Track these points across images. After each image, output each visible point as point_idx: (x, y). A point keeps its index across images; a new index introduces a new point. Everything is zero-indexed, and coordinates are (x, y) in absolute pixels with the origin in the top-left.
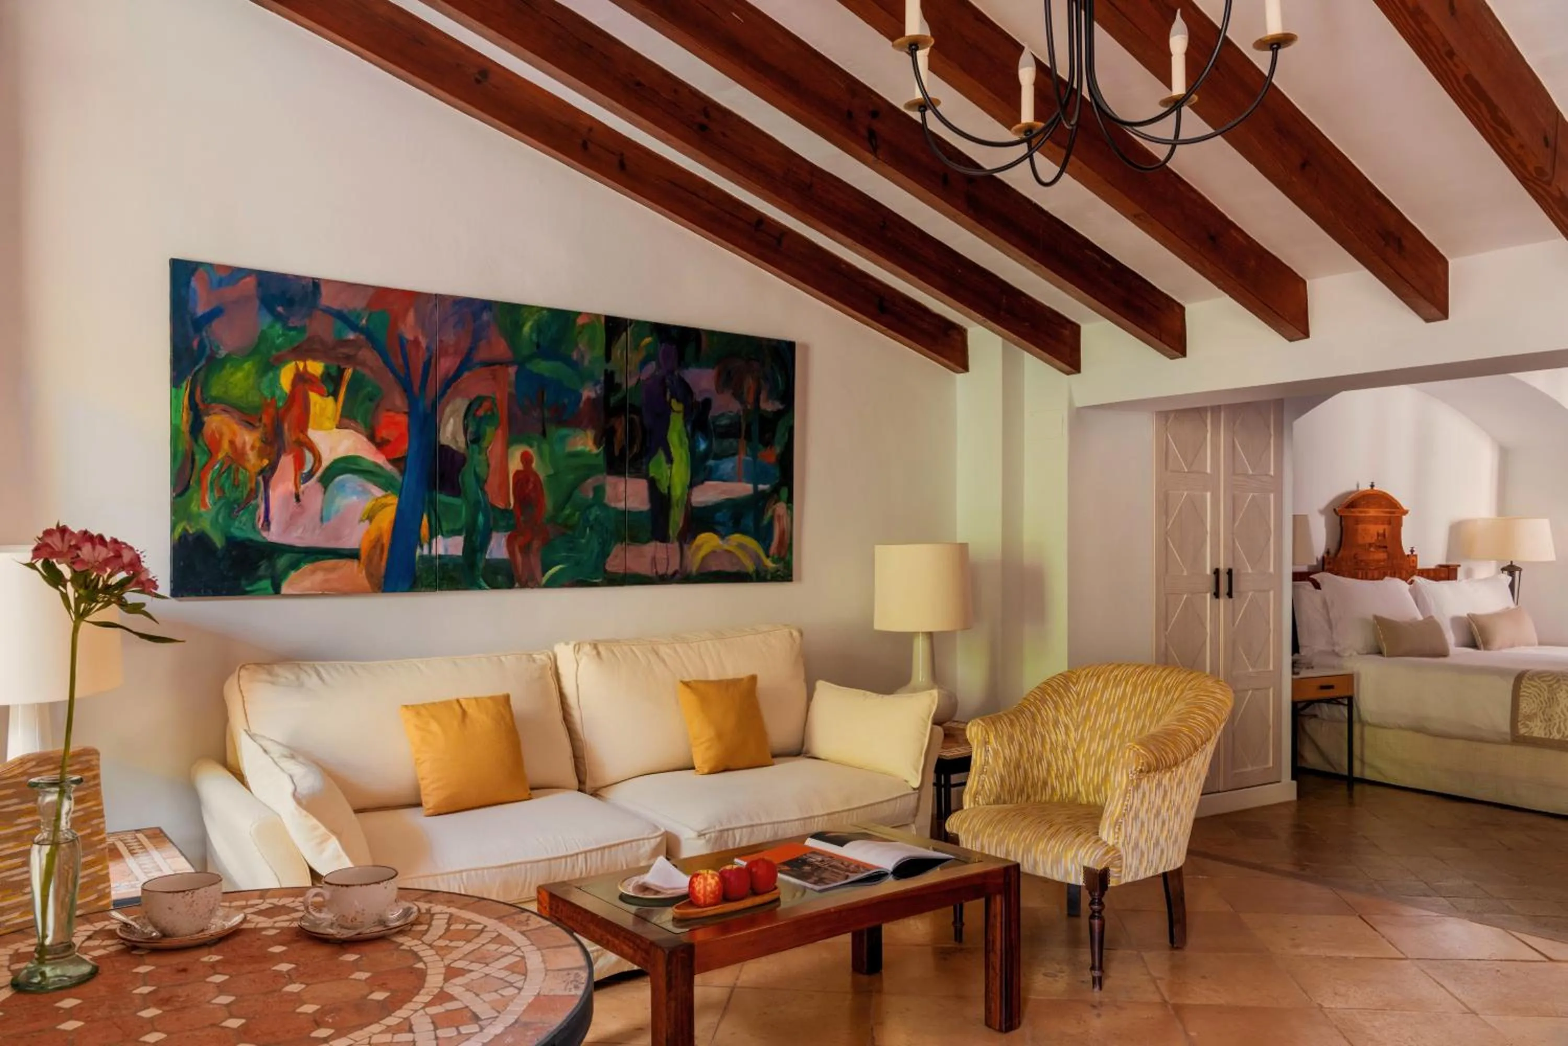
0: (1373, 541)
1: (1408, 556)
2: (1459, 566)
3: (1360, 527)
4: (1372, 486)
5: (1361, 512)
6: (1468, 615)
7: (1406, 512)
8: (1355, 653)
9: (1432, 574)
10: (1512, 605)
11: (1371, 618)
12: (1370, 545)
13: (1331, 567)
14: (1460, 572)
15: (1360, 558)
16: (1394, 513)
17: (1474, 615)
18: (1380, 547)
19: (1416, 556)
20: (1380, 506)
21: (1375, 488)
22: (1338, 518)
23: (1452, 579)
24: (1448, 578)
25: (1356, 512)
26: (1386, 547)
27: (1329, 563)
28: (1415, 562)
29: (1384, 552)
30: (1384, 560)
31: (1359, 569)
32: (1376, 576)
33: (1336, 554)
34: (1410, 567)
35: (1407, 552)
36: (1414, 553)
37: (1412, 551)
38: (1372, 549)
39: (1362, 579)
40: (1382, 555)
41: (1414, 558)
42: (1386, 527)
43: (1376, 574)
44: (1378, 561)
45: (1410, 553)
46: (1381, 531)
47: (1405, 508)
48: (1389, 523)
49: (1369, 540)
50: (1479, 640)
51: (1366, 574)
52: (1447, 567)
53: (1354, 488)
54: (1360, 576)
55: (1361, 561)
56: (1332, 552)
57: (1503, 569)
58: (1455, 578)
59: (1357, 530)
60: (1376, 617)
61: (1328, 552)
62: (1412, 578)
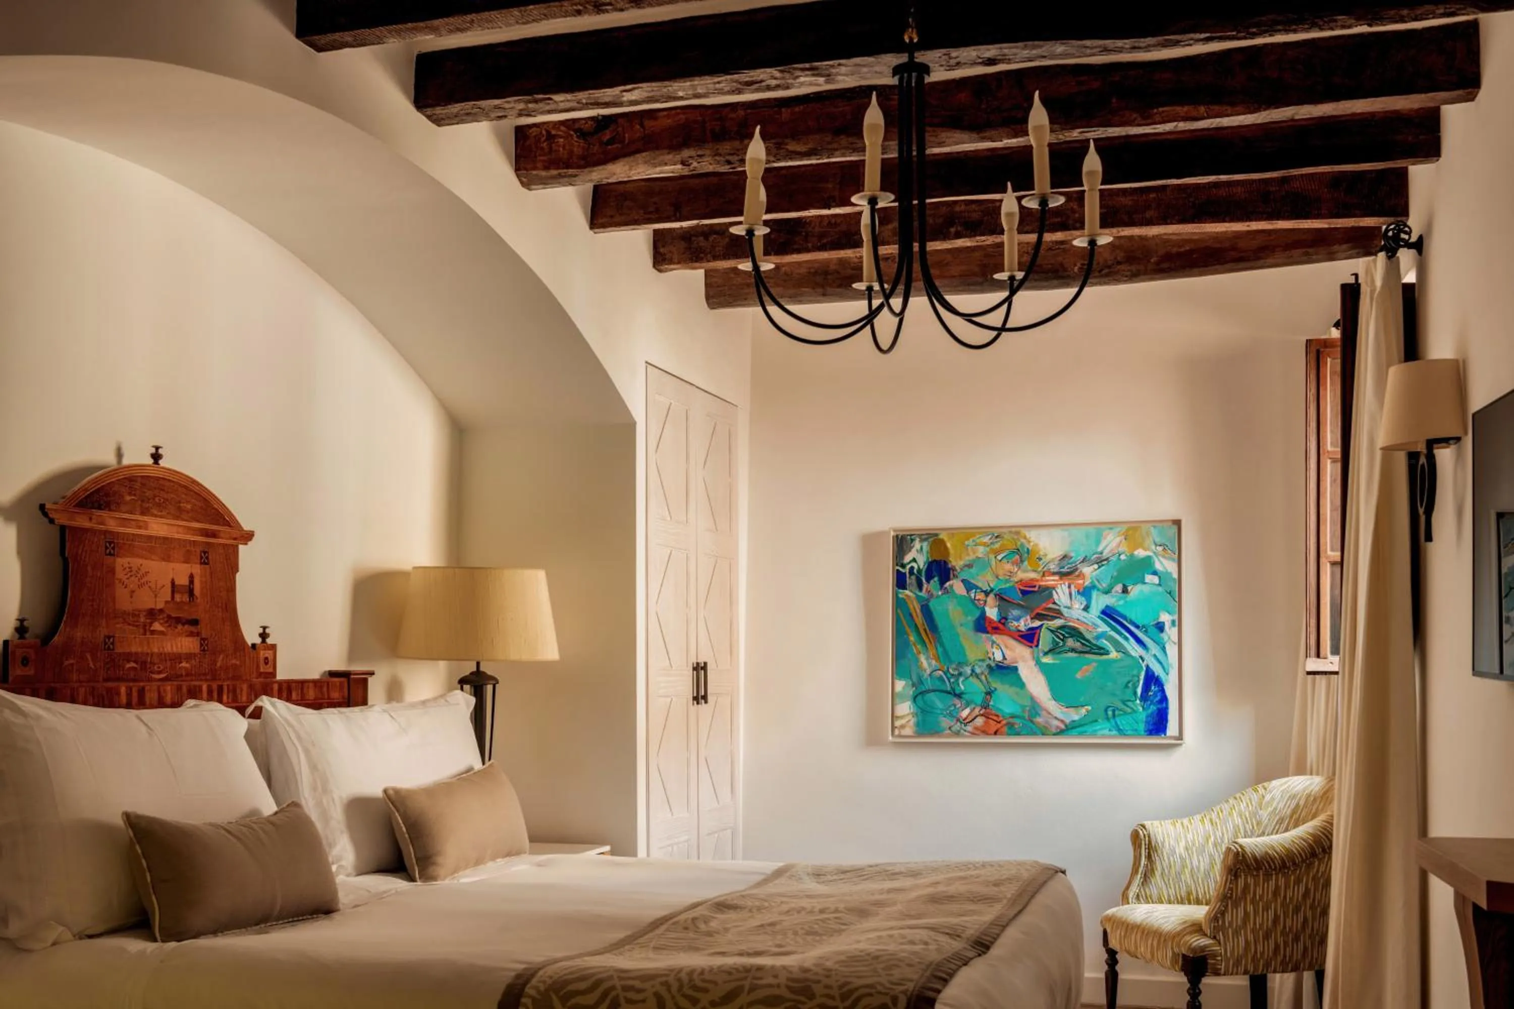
0: (160, 606)
1: (254, 646)
2: (372, 674)
3: (121, 562)
4: (156, 457)
5: (124, 522)
6: (385, 791)
7: (248, 537)
8: (69, 936)
9: (311, 694)
10: (478, 765)
11: (119, 822)
12: (152, 614)
13: (30, 671)
14: (376, 688)
15: (119, 650)
16: (214, 535)
17: (397, 791)
18: (178, 620)
19: (273, 647)
20: (179, 514)
21: (162, 463)
22: (55, 532)
23: (356, 704)
24: (348, 702)
25: (111, 522)
26: (195, 622)
27: (25, 662)
28: (271, 662)
29: (191, 634)
30: (189, 657)
31: (119, 679)
32: (168, 699)
33: (46, 638)
34: (260, 674)
35: (251, 637)
36: (269, 641)
37: (264, 636)
38: (157, 626)
39: (129, 706)
40: (185, 644)
41: (269, 654)
42: (197, 569)
43: (169, 691)
44: (177, 658)
45: (258, 641)
46: (183, 581)
47: (246, 527)
48: (204, 561)
49: (146, 601)
50: (410, 853)
51: (142, 692)
52: (345, 675)
53: (108, 458)
54: (124, 699)
55: (128, 657)
56: (36, 625)
57: (463, 682)
58: (364, 702)
59: (112, 571)
60: (130, 819)
61: (21, 630)
62: (258, 703)
